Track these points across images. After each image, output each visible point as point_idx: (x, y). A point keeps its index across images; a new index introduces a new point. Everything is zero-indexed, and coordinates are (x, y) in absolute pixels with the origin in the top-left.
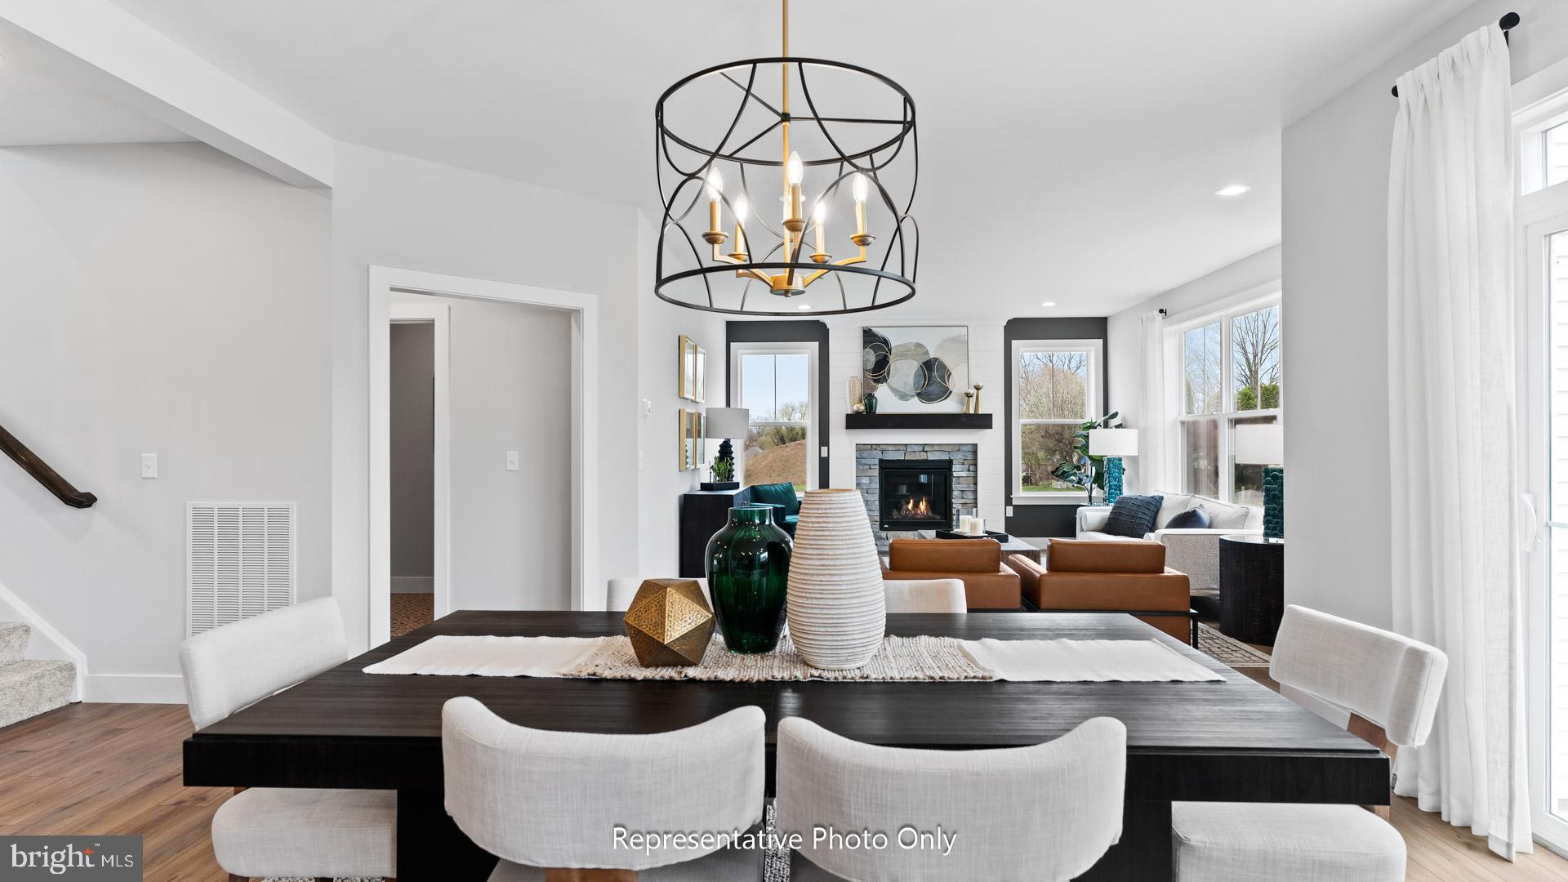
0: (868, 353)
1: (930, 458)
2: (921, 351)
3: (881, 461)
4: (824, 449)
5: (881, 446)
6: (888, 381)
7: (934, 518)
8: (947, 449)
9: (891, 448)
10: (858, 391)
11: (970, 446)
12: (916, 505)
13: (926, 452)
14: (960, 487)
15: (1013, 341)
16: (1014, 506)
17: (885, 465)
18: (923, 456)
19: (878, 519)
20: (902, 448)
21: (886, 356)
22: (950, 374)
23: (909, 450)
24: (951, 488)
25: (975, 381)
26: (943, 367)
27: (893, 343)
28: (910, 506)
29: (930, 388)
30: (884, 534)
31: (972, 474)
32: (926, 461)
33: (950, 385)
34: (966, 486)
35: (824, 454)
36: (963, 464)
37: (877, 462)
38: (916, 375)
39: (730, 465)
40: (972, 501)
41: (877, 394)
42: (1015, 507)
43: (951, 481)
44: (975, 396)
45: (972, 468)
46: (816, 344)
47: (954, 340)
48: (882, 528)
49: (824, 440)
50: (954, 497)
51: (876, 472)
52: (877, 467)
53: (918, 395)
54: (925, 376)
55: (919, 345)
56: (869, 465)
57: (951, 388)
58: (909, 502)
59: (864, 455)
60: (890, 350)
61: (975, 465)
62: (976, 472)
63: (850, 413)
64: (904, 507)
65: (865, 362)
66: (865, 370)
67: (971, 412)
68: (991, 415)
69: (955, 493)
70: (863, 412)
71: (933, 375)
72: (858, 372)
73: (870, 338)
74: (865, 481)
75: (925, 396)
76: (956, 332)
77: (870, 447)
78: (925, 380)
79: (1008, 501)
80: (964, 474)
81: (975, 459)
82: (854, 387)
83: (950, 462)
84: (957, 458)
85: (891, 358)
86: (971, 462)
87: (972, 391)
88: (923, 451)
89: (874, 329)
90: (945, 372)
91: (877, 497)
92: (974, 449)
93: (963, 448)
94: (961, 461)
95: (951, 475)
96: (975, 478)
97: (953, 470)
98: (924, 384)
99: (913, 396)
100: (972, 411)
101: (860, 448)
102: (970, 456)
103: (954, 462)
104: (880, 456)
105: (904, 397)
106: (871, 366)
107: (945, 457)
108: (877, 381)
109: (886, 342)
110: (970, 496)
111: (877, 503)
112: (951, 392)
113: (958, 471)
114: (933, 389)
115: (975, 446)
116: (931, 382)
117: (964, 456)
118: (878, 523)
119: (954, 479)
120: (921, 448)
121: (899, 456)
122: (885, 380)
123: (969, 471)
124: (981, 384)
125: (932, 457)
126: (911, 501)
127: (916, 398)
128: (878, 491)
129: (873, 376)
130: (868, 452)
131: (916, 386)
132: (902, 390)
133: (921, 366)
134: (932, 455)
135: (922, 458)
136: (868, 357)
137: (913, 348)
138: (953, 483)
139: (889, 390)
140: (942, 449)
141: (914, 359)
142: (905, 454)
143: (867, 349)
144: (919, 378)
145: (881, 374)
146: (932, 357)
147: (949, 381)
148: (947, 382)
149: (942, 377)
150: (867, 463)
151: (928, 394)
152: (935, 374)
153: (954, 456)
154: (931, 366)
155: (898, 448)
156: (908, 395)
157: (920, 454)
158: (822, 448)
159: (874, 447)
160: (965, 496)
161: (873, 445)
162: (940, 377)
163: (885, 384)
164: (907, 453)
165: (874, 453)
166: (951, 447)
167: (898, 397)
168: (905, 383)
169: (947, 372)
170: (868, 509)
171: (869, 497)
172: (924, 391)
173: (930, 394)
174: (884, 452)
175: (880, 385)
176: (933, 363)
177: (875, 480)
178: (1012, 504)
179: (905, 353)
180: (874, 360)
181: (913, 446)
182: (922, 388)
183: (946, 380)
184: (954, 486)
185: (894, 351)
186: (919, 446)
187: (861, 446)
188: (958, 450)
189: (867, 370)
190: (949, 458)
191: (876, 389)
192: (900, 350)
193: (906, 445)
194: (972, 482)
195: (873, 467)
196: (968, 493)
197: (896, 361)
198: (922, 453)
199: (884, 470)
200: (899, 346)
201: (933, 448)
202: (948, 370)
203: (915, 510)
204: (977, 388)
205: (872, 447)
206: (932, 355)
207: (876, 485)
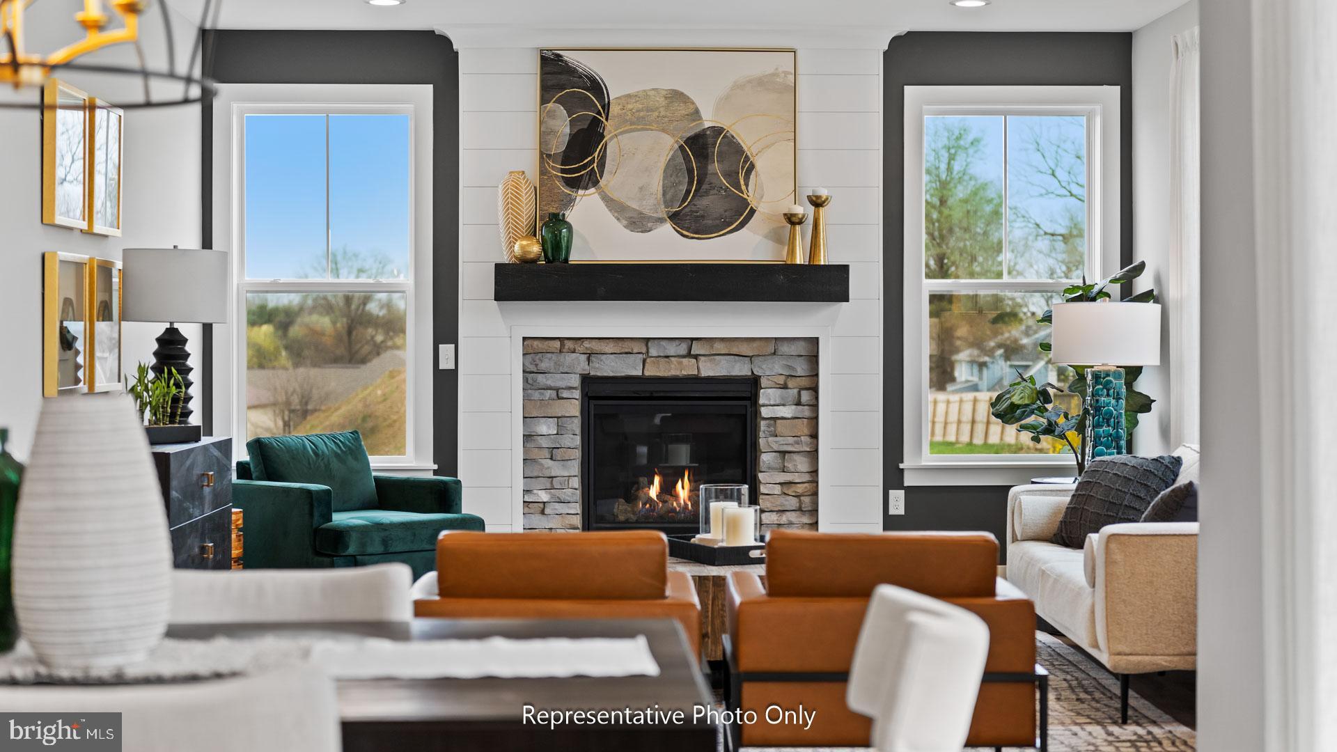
0: (551, 115)
1: (704, 373)
2: (682, 110)
3: (586, 380)
4: (446, 350)
5: (587, 344)
6: (602, 182)
8: (745, 349)
9: (609, 348)
10: (527, 208)
11: (802, 343)
12: (668, 489)
13: (696, 357)
14: (775, 443)
15: (904, 88)
16: (910, 491)
17: (595, 391)
18: (687, 368)
20: (637, 347)
21: (596, 123)
22: (752, 166)
23: (653, 352)
24: (755, 445)
25: (814, 184)
26: (734, 150)
27: (615, 91)
28: (654, 492)
29: (704, 202)
31: (806, 412)
32: (696, 379)
33: (751, 195)
34: (791, 440)
35: (446, 364)
36: (785, 387)
37: (575, 381)
38: (670, 168)
39: (177, 385)
40: (807, 478)
41: (571, 216)
43: (755, 430)
44: (811, 220)
45: (806, 397)
46: (426, 92)
47: (762, 83)
50: (762, 466)
51: (573, 408)
52: (577, 394)
53: (675, 218)
54: (690, 171)
55: (677, 96)
56: (557, 390)
57: (753, 204)
58: (651, 482)
59: (543, 366)
60: (606, 107)
61: (815, 390)
62: (815, 404)
63: (505, 259)
64: (641, 494)
65: (544, 138)
66: (544, 156)
67: (798, 262)
68: (845, 268)
69: (766, 458)
70: (538, 259)
71: (710, 167)
72: (528, 162)
73: (556, 75)
74: (546, 428)
75: (689, 221)
76: (767, 64)
77: (557, 344)
78: (691, 183)
79: (893, 476)
80: (787, 412)
81: (815, 375)
82: (517, 196)
83: (754, 383)
84: (770, 370)
85: (609, 127)
86: (805, 382)
87: (804, 210)
88: (689, 355)
89: (567, 55)
90: (739, 163)
91: (575, 468)
93: (785, 349)
94: (781, 380)
95: (756, 413)
96: (815, 420)
97: (761, 401)
98: (688, 192)
99: (661, 221)
100: (800, 259)
101: (533, 347)
102: (801, 368)
103: (764, 382)
104: (580, 364)
105: (639, 223)
106: (559, 145)
107: (740, 369)
108: (574, 184)
109: (596, 87)
110: (802, 464)
111: (576, 482)
112: (753, 212)
113: (773, 404)
114: (710, 204)
115: (815, 342)
116: (705, 187)
117: (790, 367)
119: (763, 423)
120: (683, 349)
121: (631, 367)
122: (592, 180)
123: (798, 403)
124: (824, 193)
125: (708, 369)
126: (657, 479)
127: (667, 228)
128: (577, 454)
129: (563, 171)
130: (554, 357)
131: (669, 196)
132: (634, 205)
133: (681, 147)
134: (709, 364)
135: (684, 373)
136: (552, 123)
137: (662, 102)
138: (761, 434)
139: (602, 204)
140: (735, 351)
141: (664, 130)
142: (644, 361)
143: (550, 105)
144: (677, 176)
145: (585, 167)
146: (707, 125)
147: (747, 185)
148: (743, 187)
149: (732, 176)
150: (550, 383)
151: (697, 217)
152: (715, 167)
153: (764, 367)
154: (706, 149)
155: (627, 347)
156: (649, 218)
157: (680, 363)
158: (441, 346)
159: (569, 344)
160: (789, 465)
161: (566, 342)
162: (727, 175)
163: (593, 190)
164: (648, 360)
165: (569, 358)
166: (755, 344)
167: (625, 222)
168: (641, 188)
169: (745, 162)
170: (553, 496)
171: (555, 469)
172: (687, 210)
173: (703, 217)
174: (593, 358)
175: (581, 192)
176: (710, 140)
177: (569, 427)
178: (906, 484)
179: (642, 114)
180: (568, 130)
181: (663, 343)
182: (684, 200)
183: (742, 182)
184: (762, 441)
185: (614, 109)
186: (677, 342)
187: (536, 343)
188: (774, 354)
189: (549, 156)
190: (750, 374)
191: (570, 202)
192: (630, 106)
193: (647, 340)
194: (806, 431)
195: (565, 394)
196: (796, 457)
197: (622, 133)
198: (685, 361)
199: (593, 402)
200: (629, 96)
201: (712, 347)
202: (747, 157)
203: (664, 502)
204: (817, 203)
205: (562, 345)
206: (709, 120)
207: (573, 440)
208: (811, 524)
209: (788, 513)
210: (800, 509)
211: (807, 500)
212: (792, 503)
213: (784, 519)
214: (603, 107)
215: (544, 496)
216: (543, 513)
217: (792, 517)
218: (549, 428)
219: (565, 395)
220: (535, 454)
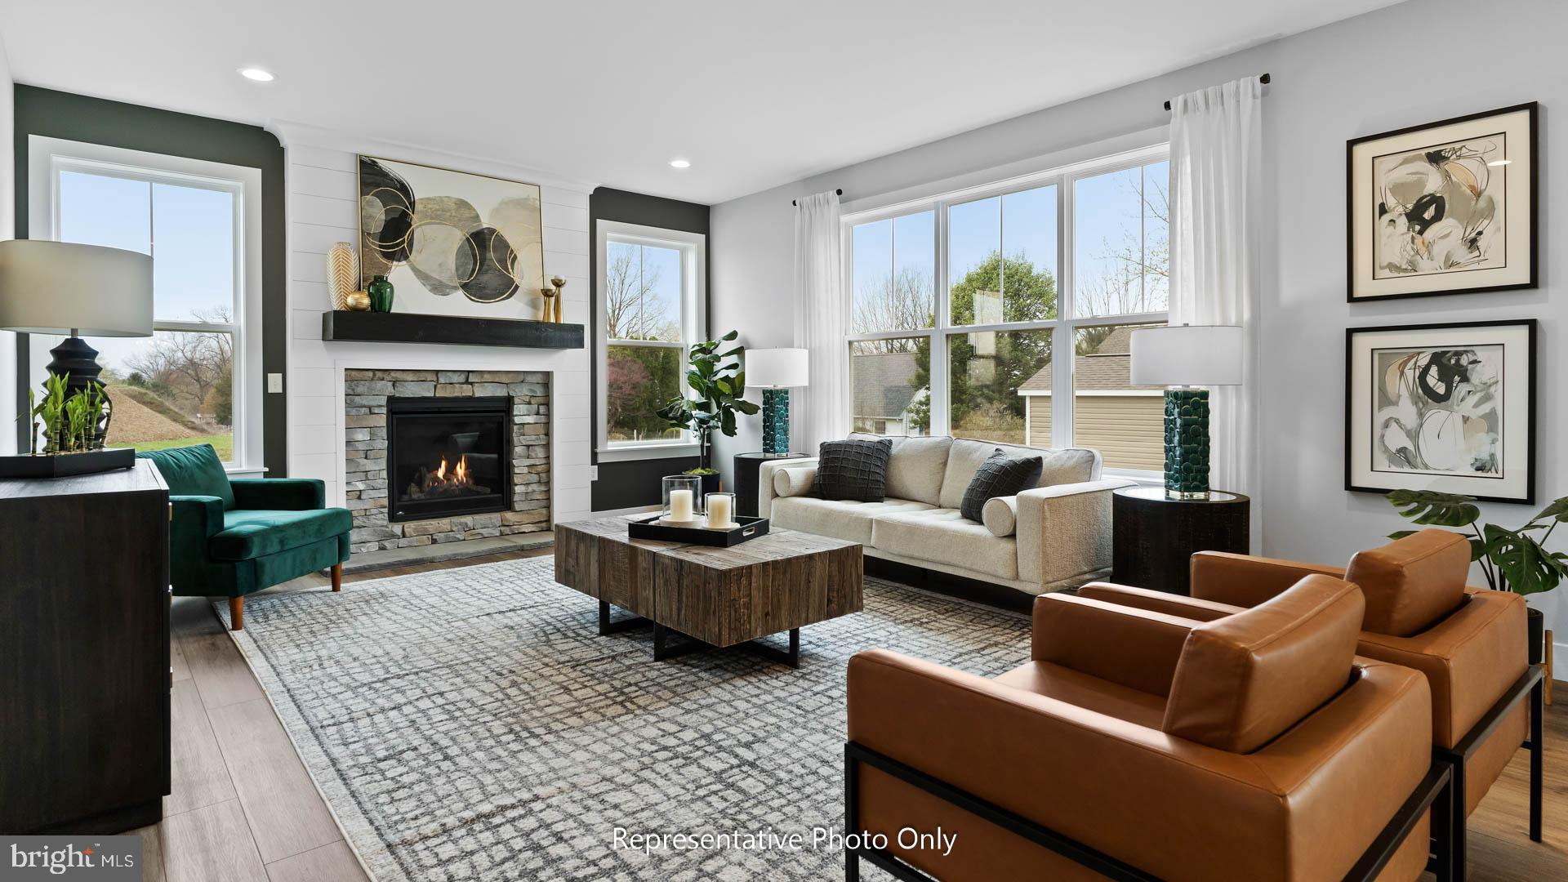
0: (370, 204)
1: (477, 395)
2: (466, 213)
3: (392, 400)
4: (275, 380)
5: (393, 374)
6: (411, 258)
7: (478, 493)
8: (504, 379)
9: (410, 377)
10: (353, 270)
11: (540, 375)
12: (450, 470)
13: (471, 384)
14: (525, 440)
15: (598, 220)
16: (602, 465)
17: (397, 408)
18: (467, 391)
19: (386, 502)
20: (430, 377)
21: (404, 215)
22: (515, 258)
23: (442, 380)
25: (554, 272)
26: (503, 245)
27: (418, 194)
28: (441, 473)
29: (485, 278)
30: (397, 528)
31: (543, 419)
32: (471, 399)
33: (516, 276)
34: (534, 437)
35: (275, 388)
36: (529, 403)
37: (383, 401)
38: (460, 254)
40: (543, 461)
41: (391, 278)
42: (602, 467)
43: (510, 432)
44: (554, 296)
45: (542, 409)
46: (255, 174)
47: (520, 203)
48: (393, 518)
49: (274, 359)
50: (515, 456)
51: (381, 420)
52: (384, 410)
53: (465, 287)
54: (474, 256)
55: (463, 204)
56: (370, 408)
57: (517, 280)
58: (438, 467)
59: (359, 390)
60: (412, 204)
61: (549, 405)
62: (549, 415)
63: (336, 310)
64: (432, 474)
65: (364, 220)
66: (365, 234)
67: (551, 322)
68: (576, 327)
69: (518, 450)
70: (367, 309)
71: (488, 255)
72: (352, 235)
73: (371, 175)
74: (362, 436)
75: (475, 291)
76: (517, 192)
77: (371, 374)
78: (475, 264)
79: (594, 457)
80: (530, 419)
81: (549, 395)
82: (347, 262)
83: (509, 401)
84: (520, 393)
85: (415, 219)
86: (541, 400)
87: (553, 288)
88: (467, 382)
89: (381, 163)
90: (506, 253)
91: (383, 464)
92: (547, 377)
93: (529, 378)
94: (527, 399)
95: (510, 421)
96: (549, 424)
97: (515, 413)
98: (474, 270)
99: (455, 288)
100: (552, 320)
101: (354, 377)
102: (539, 392)
103: (516, 400)
104: (390, 390)
105: (439, 288)
106: (376, 227)
107: (501, 392)
108: (391, 257)
109: (404, 189)
110: (541, 453)
111: (384, 474)
112: (517, 287)
113: (522, 415)
114: (488, 279)
115: (549, 374)
116: (485, 267)
117: (531, 390)
118: (386, 510)
119: (515, 427)
120: (462, 378)
121: (425, 391)
122: (403, 255)
123: (538, 414)
124: (563, 278)
125: (480, 392)
126: (442, 465)
127: (460, 293)
128: (385, 453)
129: (380, 246)
130: (367, 383)
131: (460, 272)
132: (435, 276)
133: (467, 239)
134: (480, 389)
135: (464, 394)
136: (371, 211)
137: (453, 206)
138: (514, 435)
139: (411, 274)
140: (497, 380)
141: (455, 226)
142: (435, 387)
143: (369, 197)
144: (466, 258)
145: (397, 245)
146: (485, 226)
147: (513, 269)
148: (510, 270)
149: (503, 262)
150: (365, 402)
151: (480, 287)
152: (491, 255)
153: (516, 390)
154: (485, 242)
155: (422, 376)
156: (447, 286)
157: (462, 388)
158: (270, 375)
159: (379, 374)
160: (533, 455)
161: (377, 372)
162: (499, 262)
163: (404, 262)
164: (439, 386)
165: (380, 384)
166: (511, 375)
167: (429, 287)
168: (440, 265)
169: (511, 254)
170: (368, 485)
171: (369, 465)
172: (473, 282)
173: (484, 288)
174: (397, 384)
175: (395, 263)
176: (487, 237)
177: (380, 434)
178: (599, 461)
179: (439, 213)
180: (383, 217)
181: (449, 374)
182: (471, 276)
183: (510, 267)
184: (515, 439)
185: (418, 207)
186: (459, 374)
187: (353, 373)
188: (522, 382)
189: (369, 234)
190: (507, 395)
191: (388, 269)
192: (430, 206)
193: (437, 372)
194: (543, 432)
195: (376, 410)
196: (536, 448)
197: (424, 224)
198: (465, 385)
199: (395, 416)
200: (429, 199)
201: (482, 377)
202: (512, 251)
203: (448, 480)
204: (558, 284)
205: (374, 375)
206: (486, 224)
207: (382, 444)
208: (545, 491)
209: (532, 485)
210: (539, 482)
211: (543, 475)
212: (535, 478)
213: (530, 489)
214: (410, 204)
215: (361, 486)
216: (359, 498)
217: (535, 487)
218: (364, 435)
219: (376, 412)
220: (353, 455)
